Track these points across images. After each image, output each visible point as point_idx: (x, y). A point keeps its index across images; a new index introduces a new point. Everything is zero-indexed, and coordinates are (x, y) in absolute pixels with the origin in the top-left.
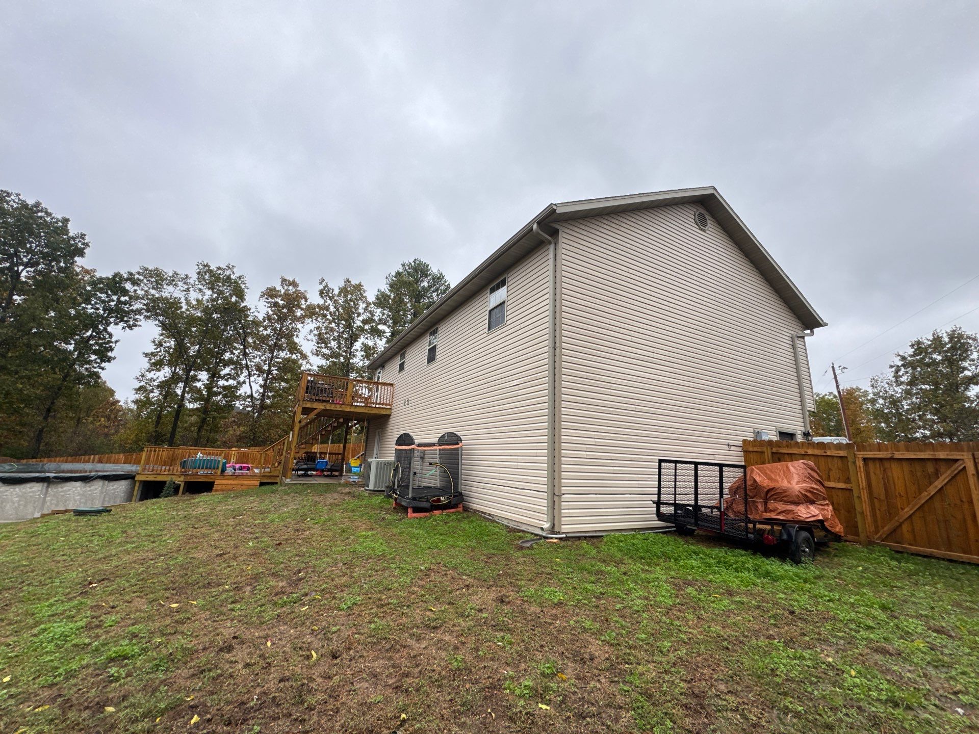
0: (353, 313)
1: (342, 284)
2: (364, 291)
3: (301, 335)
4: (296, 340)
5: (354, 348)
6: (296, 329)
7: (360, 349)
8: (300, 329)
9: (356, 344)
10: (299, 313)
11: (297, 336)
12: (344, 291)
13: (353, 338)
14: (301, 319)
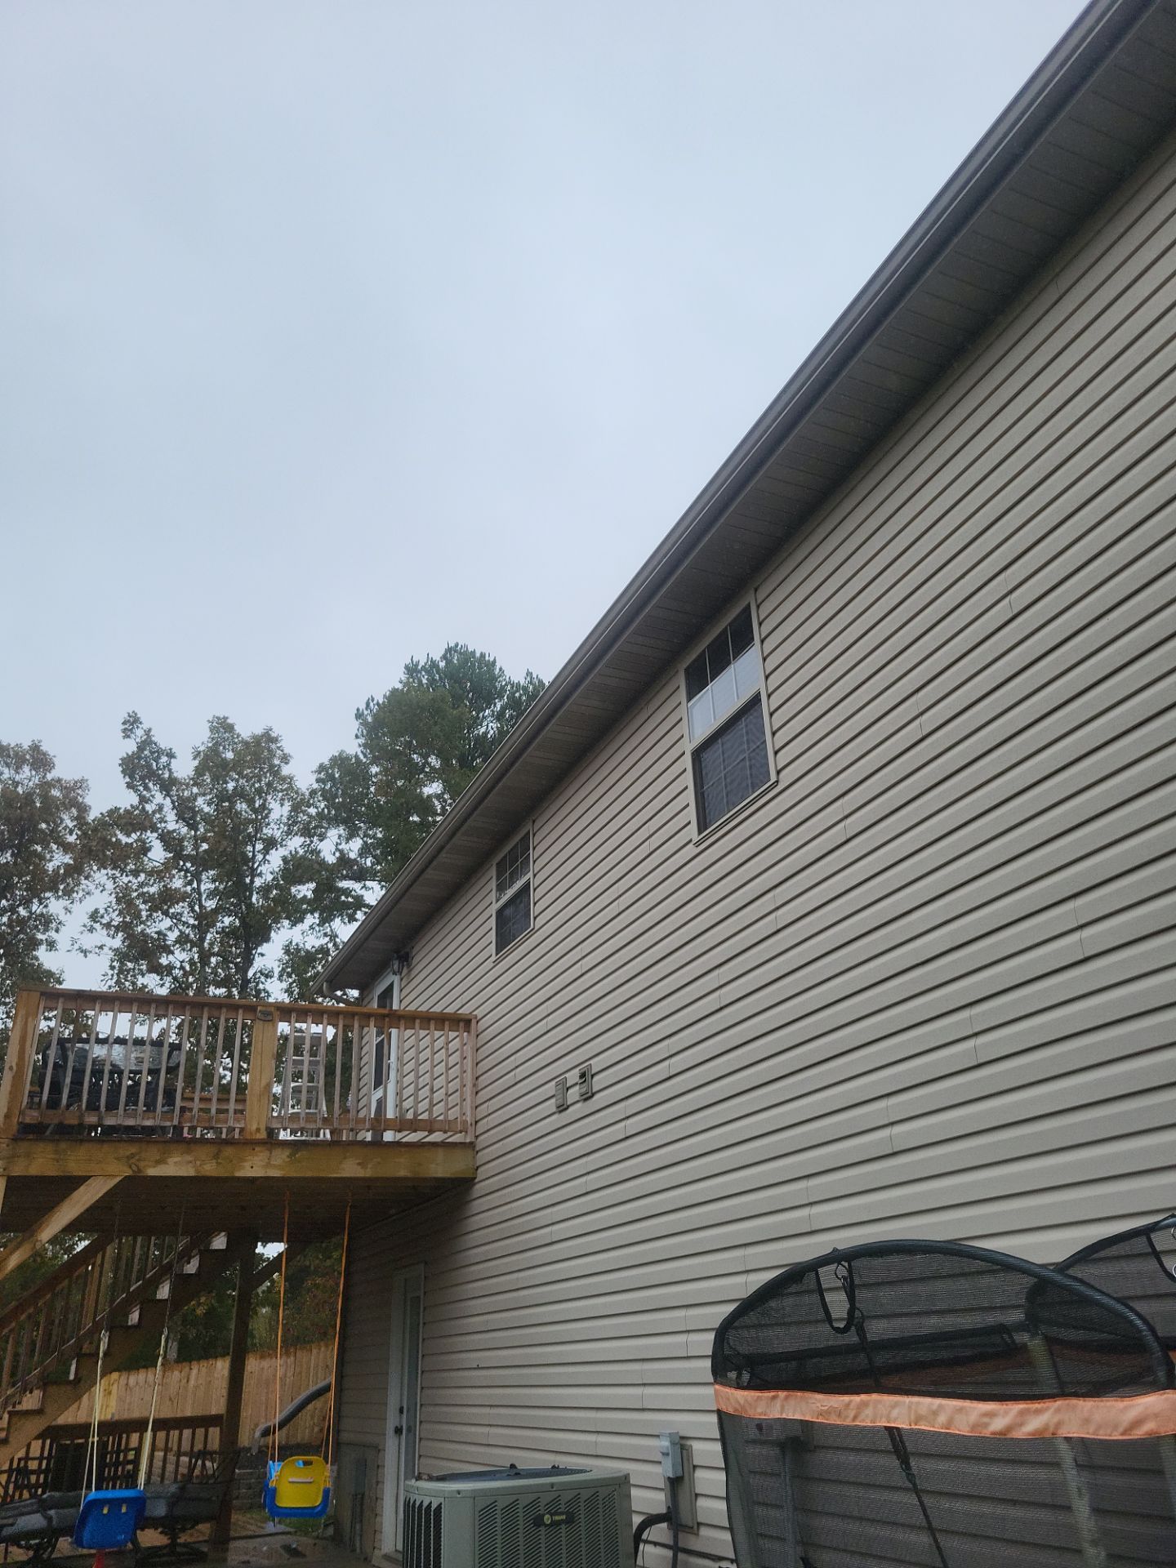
0: (251, 839)
1: (202, 738)
2: (285, 759)
3: (62, 938)
4: (45, 958)
5: (258, 964)
6: (46, 921)
7: (277, 971)
8: (62, 917)
9: (264, 948)
10: (58, 860)
11: (51, 945)
12: (211, 764)
13: (253, 932)
14: (66, 882)
